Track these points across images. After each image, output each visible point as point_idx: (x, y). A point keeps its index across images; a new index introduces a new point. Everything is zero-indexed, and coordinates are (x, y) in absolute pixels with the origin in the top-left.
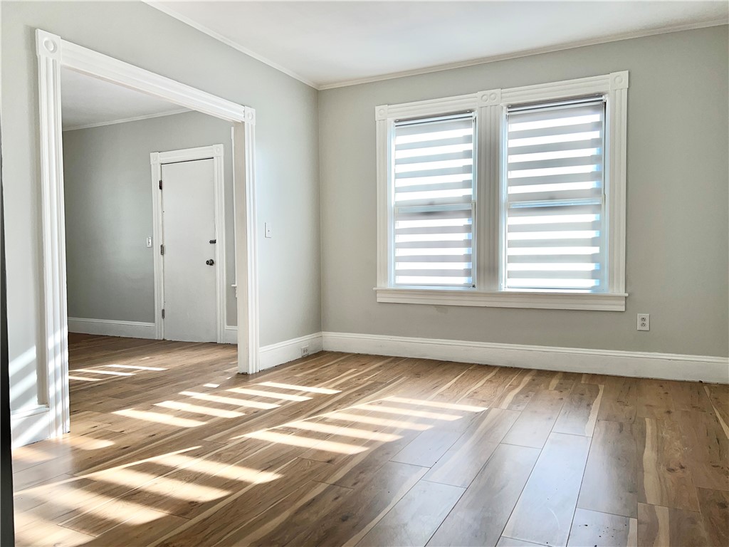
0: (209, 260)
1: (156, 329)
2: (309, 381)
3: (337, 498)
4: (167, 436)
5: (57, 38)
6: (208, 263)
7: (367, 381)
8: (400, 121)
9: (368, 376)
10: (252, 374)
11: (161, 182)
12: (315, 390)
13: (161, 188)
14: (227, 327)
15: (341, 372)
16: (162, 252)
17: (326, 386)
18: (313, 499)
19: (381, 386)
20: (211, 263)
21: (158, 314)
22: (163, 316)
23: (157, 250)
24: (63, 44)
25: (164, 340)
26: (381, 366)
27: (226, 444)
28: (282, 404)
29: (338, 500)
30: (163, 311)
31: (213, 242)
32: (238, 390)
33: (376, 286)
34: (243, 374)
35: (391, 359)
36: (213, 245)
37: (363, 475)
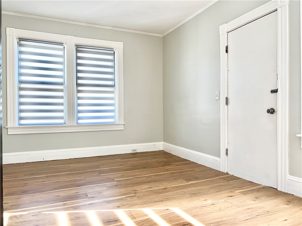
0: (269, 108)
1: (221, 164)
6: (268, 111)
11: (227, 48)
13: (227, 52)
14: (289, 177)
16: (227, 103)
20: (271, 111)
21: (223, 152)
22: (227, 154)
23: (222, 101)
30: (227, 150)
31: (275, 91)
36: (274, 94)
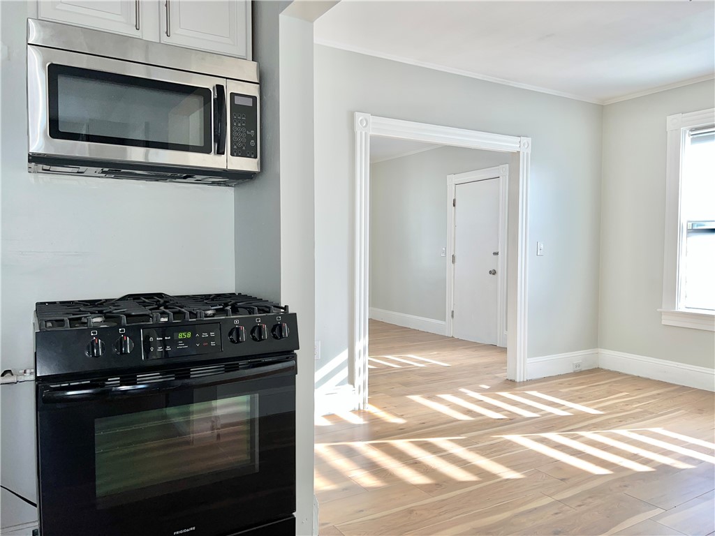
0: (491, 270)
1: (446, 328)
2: (571, 398)
3: (556, 514)
4: (433, 426)
5: (368, 116)
6: (490, 272)
7: (636, 408)
8: (697, 129)
9: (639, 402)
10: (520, 382)
11: (454, 201)
12: (579, 407)
13: (454, 205)
15: (610, 393)
16: (453, 261)
17: (588, 406)
18: (536, 509)
19: (650, 416)
20: (493, 272)
21: (448, 314)
22: (453, 316)
23: (449, 259)
24: (371, 119)
25: (452, 337)
26: (659, 394)
27: (477, 443)
28: (543, 415)
29: (557, 516)
30: (453, 312)
31: (496, 254)
32: (506, 394)
33: (661, 308)
34: (511, 380)
35: (676, 387)
36: (496, 256)
37: (590, 500)
